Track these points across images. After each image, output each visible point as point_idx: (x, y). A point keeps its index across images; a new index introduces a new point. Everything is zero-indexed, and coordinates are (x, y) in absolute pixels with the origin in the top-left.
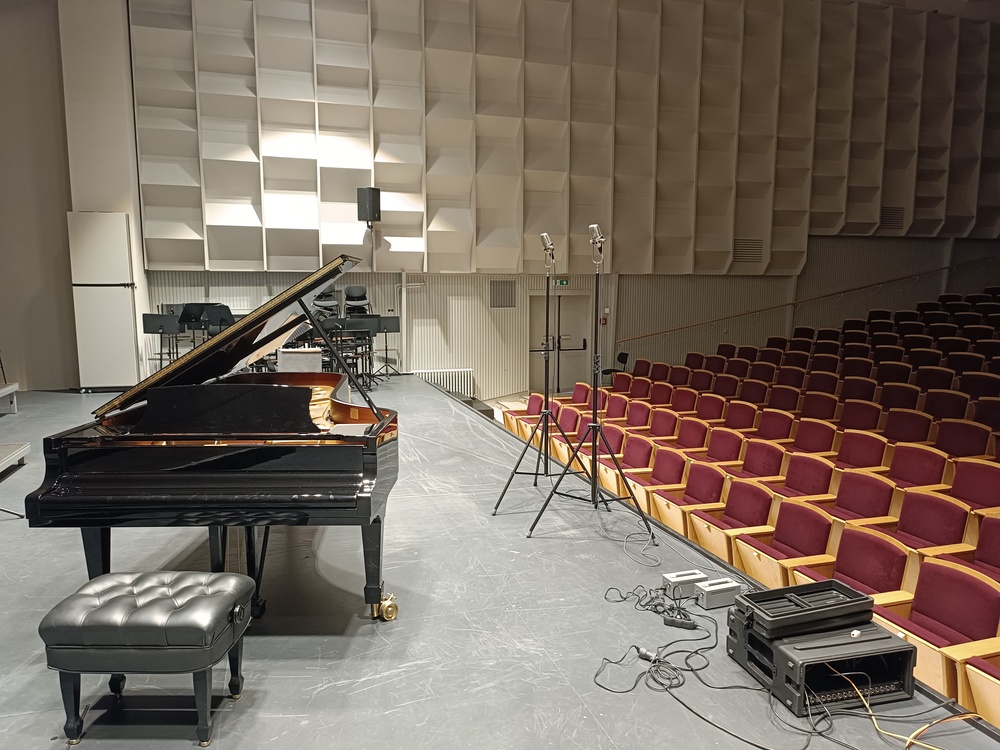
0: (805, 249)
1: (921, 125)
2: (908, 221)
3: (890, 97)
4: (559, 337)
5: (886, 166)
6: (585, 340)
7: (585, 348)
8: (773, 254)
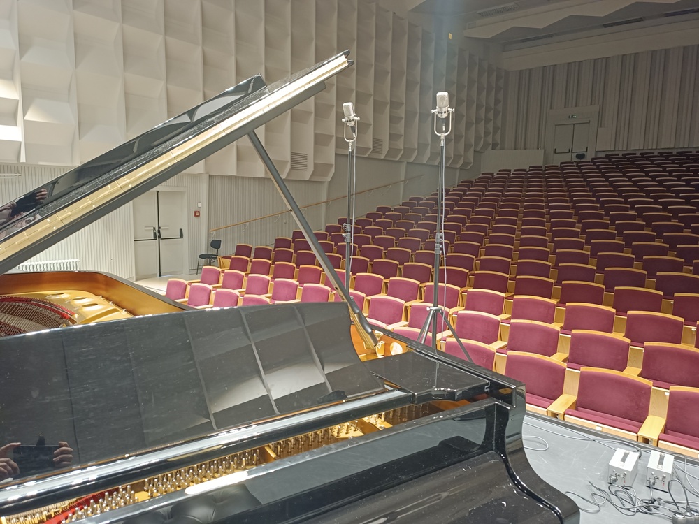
0: (334, 163)
1: (391, 87)
2: (386, 149)
3: (375, 65)
4: (159, 228)
5: (375, 111)
6: (181, 230)
7: (181, 236)
8: (315, 164)
